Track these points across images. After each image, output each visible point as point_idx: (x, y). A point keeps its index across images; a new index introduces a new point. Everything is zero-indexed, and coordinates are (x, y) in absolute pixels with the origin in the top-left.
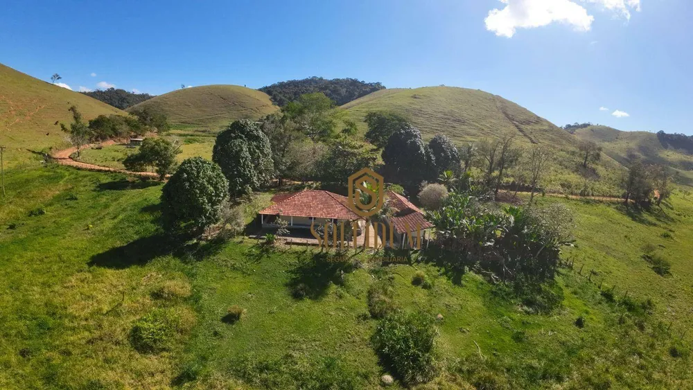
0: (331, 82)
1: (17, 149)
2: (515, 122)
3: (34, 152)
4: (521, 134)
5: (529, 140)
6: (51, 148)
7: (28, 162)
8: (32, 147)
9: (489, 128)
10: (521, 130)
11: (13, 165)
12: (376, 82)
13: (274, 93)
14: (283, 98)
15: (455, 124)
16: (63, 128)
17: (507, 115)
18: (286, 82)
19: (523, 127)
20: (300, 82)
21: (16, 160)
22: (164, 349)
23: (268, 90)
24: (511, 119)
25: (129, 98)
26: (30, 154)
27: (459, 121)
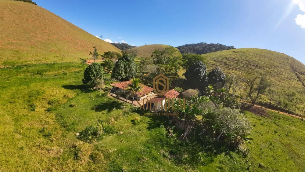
0: (209, 45)
1: (75, 57)
2: (297, 73)
3: (81, 59)
4: (298, 79)
5: (301, 84)
6: (87, 59)
7: (77, 61)
8: (80, 58)
9: (276, 72)
10: (298, 77)
11: (71, 61)
12: (231, 46)
13: (181, 49)
14: (185, 51)
15: (253, 68)
16: (91, 53)
17: (293, 68)
18: (189, 44)
19: (301, 76)
20: (195, 44)
21: (73, 60)
22: (52, 105)
23: (179, 48)
24: (294, 70)
25: (129, 47)
26: (79, 59)
27: (257, 66)
